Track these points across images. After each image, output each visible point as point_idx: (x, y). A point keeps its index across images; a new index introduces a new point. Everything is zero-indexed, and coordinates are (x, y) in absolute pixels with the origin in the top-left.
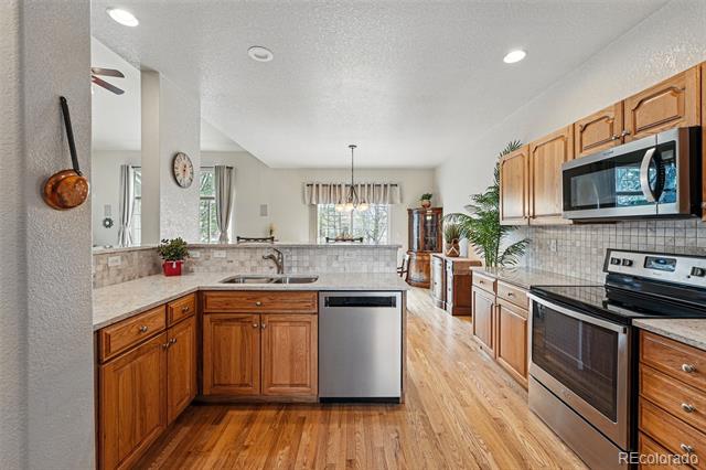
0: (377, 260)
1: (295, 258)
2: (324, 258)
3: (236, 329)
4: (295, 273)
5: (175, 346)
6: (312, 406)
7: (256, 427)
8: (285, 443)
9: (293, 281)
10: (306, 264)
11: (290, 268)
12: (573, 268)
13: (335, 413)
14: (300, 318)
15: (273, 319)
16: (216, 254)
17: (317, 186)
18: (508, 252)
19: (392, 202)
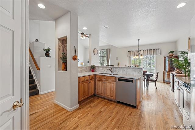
0: (135, 71)
1: (115, 70)
2: (121, 70)
3: (101, 83)
4: (115, 73)
5: (91, 83)
6: (115, 102)
7: (103, 102)
8: (107, 106)
9: (113, 75)
10: (117, 71)
11: (114, 72)
13: (119, 105)
14: (112, 82)
15: (107, 81)
16: (100, 68)
17: (131, 51)
19: (157, 55)
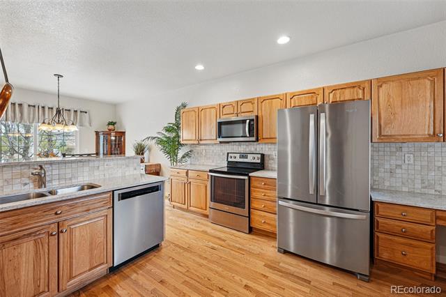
12: (213, 162)
14: (98, 214)
15: (73, 222)
18: (183, 157)
19: (81, 125)
